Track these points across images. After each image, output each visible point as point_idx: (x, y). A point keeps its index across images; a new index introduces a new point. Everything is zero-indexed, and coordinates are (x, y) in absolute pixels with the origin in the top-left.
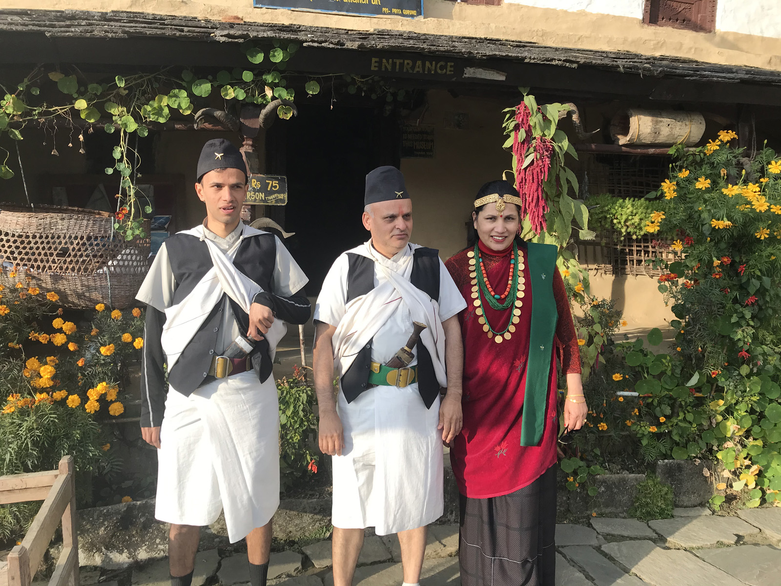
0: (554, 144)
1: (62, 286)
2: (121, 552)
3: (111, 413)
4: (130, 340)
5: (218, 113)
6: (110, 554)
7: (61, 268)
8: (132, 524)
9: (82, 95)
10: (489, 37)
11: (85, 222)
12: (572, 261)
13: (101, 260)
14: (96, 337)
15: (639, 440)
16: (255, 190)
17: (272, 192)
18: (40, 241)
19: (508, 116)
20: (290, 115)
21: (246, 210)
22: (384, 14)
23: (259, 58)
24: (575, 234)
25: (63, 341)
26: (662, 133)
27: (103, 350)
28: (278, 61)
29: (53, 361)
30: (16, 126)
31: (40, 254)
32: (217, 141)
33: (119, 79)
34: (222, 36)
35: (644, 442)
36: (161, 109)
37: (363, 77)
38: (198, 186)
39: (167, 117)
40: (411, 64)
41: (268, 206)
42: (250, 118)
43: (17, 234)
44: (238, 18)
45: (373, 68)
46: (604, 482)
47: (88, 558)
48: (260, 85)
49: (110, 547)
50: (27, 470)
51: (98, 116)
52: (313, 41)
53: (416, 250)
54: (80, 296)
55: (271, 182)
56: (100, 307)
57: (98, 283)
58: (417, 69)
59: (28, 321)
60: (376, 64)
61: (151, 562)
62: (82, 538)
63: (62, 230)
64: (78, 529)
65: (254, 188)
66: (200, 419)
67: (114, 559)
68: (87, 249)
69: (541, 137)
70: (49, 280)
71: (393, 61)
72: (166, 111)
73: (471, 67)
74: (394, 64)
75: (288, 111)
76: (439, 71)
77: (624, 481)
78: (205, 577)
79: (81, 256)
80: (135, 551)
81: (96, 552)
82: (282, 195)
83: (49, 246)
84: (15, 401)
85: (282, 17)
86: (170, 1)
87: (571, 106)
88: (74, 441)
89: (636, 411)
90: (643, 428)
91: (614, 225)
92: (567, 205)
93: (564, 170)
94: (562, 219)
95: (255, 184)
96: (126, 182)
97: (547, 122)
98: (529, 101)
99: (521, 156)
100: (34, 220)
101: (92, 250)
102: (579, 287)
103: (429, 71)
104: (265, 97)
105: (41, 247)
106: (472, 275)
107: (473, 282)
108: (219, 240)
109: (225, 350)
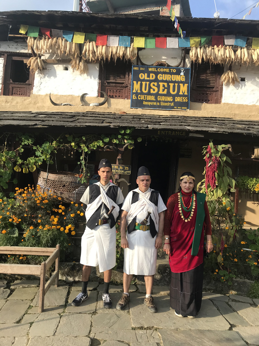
0: (220, 159)
1: (63, 196)
2: (71, 277)
3: (72, 234)
4: (79, 213)
5: (111, 147)
6: (68, 277)
7: (63, 190)
8: (75, 269)
9: (73, 141)
10: (212, 116)
11: (71, 178)
12: (228, 199)
13: (74, 189)
14: (70, 211)
15: (250, 267)
16: (121, 170)
17: (126, 171)
18: (58, 182)
19: (204, 149)
22: (175, 109)
23: (123, 132)
24: (229, 190)
25: (61, 212)
27: (71, 215)
28: (128, 133)
29: (58, 217)
30: (55, 149)
31: (58, 186)
32: (104, 159)
33: (83, 137)
34: (113, 126)
35: (252, 268)
36: (94, 145)
38: (99, 171)
39: (96, 148)
40: (171, 132)
41: (124, 175)
42: (121, 148)
43: (52, 180)
44: (124, 112)
45: (158, 134)
46: (237, 281)
47: (62, 277)
48: (124, 139)
49: (68, 275)
50: (48, 247)
51: (77, 147)
53: (152, 191)
54: (67, 199)
55: (126, 167)
56: (72, 203)
57: (73, 196)
58: (173, 134)
59: (53, 205)
60: (160, 133)
61: (79, 281)
62: (60, 271)
63: (64, 179)
64: (60, 268)
66: (94, 236)
67: (69, 279)
68: (70, 185)
69: (215, 156)
70: (59, 194)
71: (165, 132)
72: (96, 146)
73: (191, 133)
75: (132, 147)
76: (181, 135)
77: (245, 282)
78: (93, 288)
79: (69, 187)
80: (75, 278)
81: (64, 276)
82: (129, 171)
83: (60, 184)
84: (47, 227)
85: (139, 111)
86: (104, 108)
87: (229, 145)
88: (61, 240)
89: (250, 256)
90: (252, 263)
91: (248, 187)
92: (226, 179)
93: (226, 167)
94: (224, 184)
95: (121, 168)
96: (83, 166)
97: (217, 151)
98: (211, 144)
99: (208, 162)
100: (57, 176)
101: (72, 186)
102: (228, 209)
103: (177, 134)
104: (125, 142)
105: (58, 184)
106: (179, 200)
107: (179, 202)
108: (103, 186)
109: (101, 217)
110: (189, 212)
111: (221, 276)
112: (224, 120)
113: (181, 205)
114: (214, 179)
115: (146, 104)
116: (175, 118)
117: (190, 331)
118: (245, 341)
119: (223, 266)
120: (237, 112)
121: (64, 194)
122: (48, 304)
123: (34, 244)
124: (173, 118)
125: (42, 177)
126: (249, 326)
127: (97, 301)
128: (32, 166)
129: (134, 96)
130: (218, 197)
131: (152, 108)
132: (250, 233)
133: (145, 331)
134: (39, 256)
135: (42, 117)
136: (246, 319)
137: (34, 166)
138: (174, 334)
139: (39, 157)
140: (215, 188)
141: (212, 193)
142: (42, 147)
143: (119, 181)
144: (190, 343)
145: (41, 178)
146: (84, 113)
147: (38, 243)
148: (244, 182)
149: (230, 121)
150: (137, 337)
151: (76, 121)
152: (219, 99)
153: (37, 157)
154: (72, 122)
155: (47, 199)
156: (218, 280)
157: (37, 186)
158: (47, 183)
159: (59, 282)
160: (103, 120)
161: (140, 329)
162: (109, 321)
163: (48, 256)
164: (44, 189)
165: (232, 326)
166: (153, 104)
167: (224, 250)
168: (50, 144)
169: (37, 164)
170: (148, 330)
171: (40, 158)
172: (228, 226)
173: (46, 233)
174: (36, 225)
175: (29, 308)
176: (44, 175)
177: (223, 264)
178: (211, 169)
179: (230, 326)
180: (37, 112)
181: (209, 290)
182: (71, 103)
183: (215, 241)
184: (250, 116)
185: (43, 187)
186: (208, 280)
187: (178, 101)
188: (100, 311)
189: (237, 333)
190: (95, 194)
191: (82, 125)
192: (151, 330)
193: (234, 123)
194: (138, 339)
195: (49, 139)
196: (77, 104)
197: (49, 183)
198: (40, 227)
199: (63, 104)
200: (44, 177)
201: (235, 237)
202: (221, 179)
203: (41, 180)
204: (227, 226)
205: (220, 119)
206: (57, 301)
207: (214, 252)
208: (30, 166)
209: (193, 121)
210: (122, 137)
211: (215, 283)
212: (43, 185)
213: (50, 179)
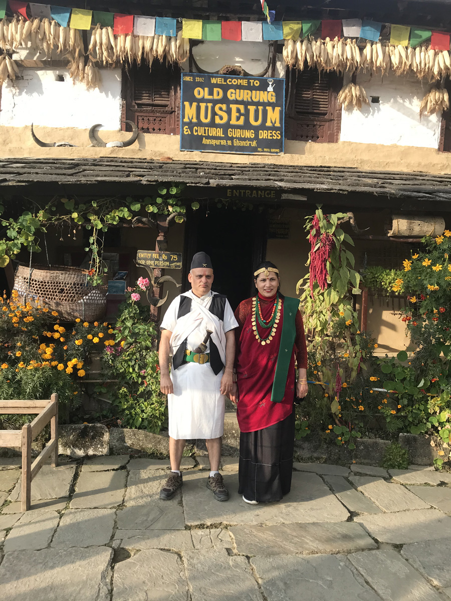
0: (334, 238)
1: (60, 308)
2: (80, 449)
3: (79, 375)
4: (91, 338)
5: (144, 219)
6: (75, 450)
7: (60, 299)
8: (87, 436)
9: (76, 210)
10: (323, 165)
11: (73, 276)
12: (348, 306)
13: (80, 296)
14: (74, 335)
15: (385, 418)
16: (164, 261)
17: (173, 262)
18: (50, 285)
19: (308, 220)
20: (182, 221)
21: (159, 271)
22: (259, 152)
23: (164, 192)
24: (350, 291)
25: (58, 337)
26: (415, 229)
27: (77, 342)
28: (174, 193)
29: (53, 346)
30: (44, 225)
31: (50, 292)
33: (93, 203)
34: (145, 181)
35: (388, 420)
36: (114, 217)
37: (226, 198)
39: (117, 221)
40: (250, 192)
41: (171, 269)
42: (162, 221)
43: (40, 281)
44: (169, 158)
45: (228, 195)
46: (363, 443)
47: (64, 450)
48: (167, 204)
49: (75, 446)
50: (37, 399)
51: (83, 220)
52: (192, 183)
53: (214, 295)
54: (69, 314)
55: (173, 256)
56: (78, 320)
57: (78, 308)
59: (43, 325)
60: (230, 193)
61: (94, 456)
63: (62, 279)
64: (59, 434)
65: (163, 259)
67: (77, 453)
68: (73, 290)
69: (326, 234)
70: (54, 305)
71: (239, 191)
72: (117, 218)
73: (284, 194)
74: (240, 193)
75: (181, 218)
76: (267, 196)
77: (376, 443)
78: (120, 465)
79: (70, 293)
80: (87, 449)
81: (68, 448)
82: (179, 263)
83: (55, 287)
84: (33, 364)
85: (196, 156)
86: (132, 150)
87: (350, 214)
88: (59, 387)
89: (385, 401)
90: (387, 411)
91: (382, 286)
92: (346, 273)
93: (345, 252)
94: (341, 281)
95: (164, 257)
96: (95, 255)
97: (329, 225)
98: (319, 213)
99: (313, 244)
100: (48, 274)
101: (76, 290)
102: (348, 323)
103: (261, 196)
104: (169, 211)
105: (51, 288)
106: (254, 310)
107: (254, 313)
110: (269, 328)
111: (338, 436)
112: (343, 172)
114: (324, 272)
115: (208, 143)
116: (258, 167)
117: (283, 526)
118: (373, 538)
119: (341, 420)
120: (365, 157)
121: (63, 305)
122: (39, 496)
123: (11, 395)
124: (256, 167)
125: (21, 276)
126: (380, 514)
127: (126, 486)
128: (2, 257)
129: (186, 128)
130: (331, 303)
131: (218, 150)
132: (385, 362)
133: (208, 530)
134: (21, 415)
135: (17, 167)
136: (377, 502)
137: (6, 256)
138: (256, 533)
139: (13, 240)
140: (326, 288)
141: (321, 297)
142: (19, 222)
143: (161, 280)
144: (283, 546)
145: (20, 278)
146: (96, 160)
147: (18, 392)
148: (375, 277)
149: (353, 172)
150: (194, 541)
151: (79, 174)
152: (335, 134)
153: (10, 239)
154: (72, 175)
155: (31, 315)
156: (332, 442)
157: (13, 291)
158: (31, 286)
159: (59, 459)
160: (129, 171)
161: (200, 528)
162: (145, 518)
163: (36, 415)
164: (25, 298)
165: (352, 515)
166: (220, 143)
167: (342, 393)
168: (32, 216)
169: (12, 252)
170: (212, 528)
171: (16, 241)
172: (348, 352)
173: (32, 374)
174: (13, 362)
175: (4, 504)
176: (24, 272)
177: (340, 416)
178: (319, 255)
179: (349, 515)
180: (9, 159)
181: (318, 459)
182: (71, 143)
183: (326, 378)
184: (387, 164)
185: (23, 293)
186: (316, 442)
187: (264, 138)
188: (131, 502)
189: (361, 525)
191: (90, 181)
192: (218, 528)
193: (359, 177)
194: (194, 544)
195: (31, 207)
196: (83, 144)
197: (34, 287)
198: (19, 365)
199: (57, 145)
200: (25, 276)
201: (360, 370)
202: (336, 272)
203: (20, 281)
204: (346, 352)
205: (335, 169)
206: (54, 490)
207: (325, 397)
209: (289, 172)
210: (163, 202)
211: (327, 447)
212: (24, 291)
213: (35, 279)
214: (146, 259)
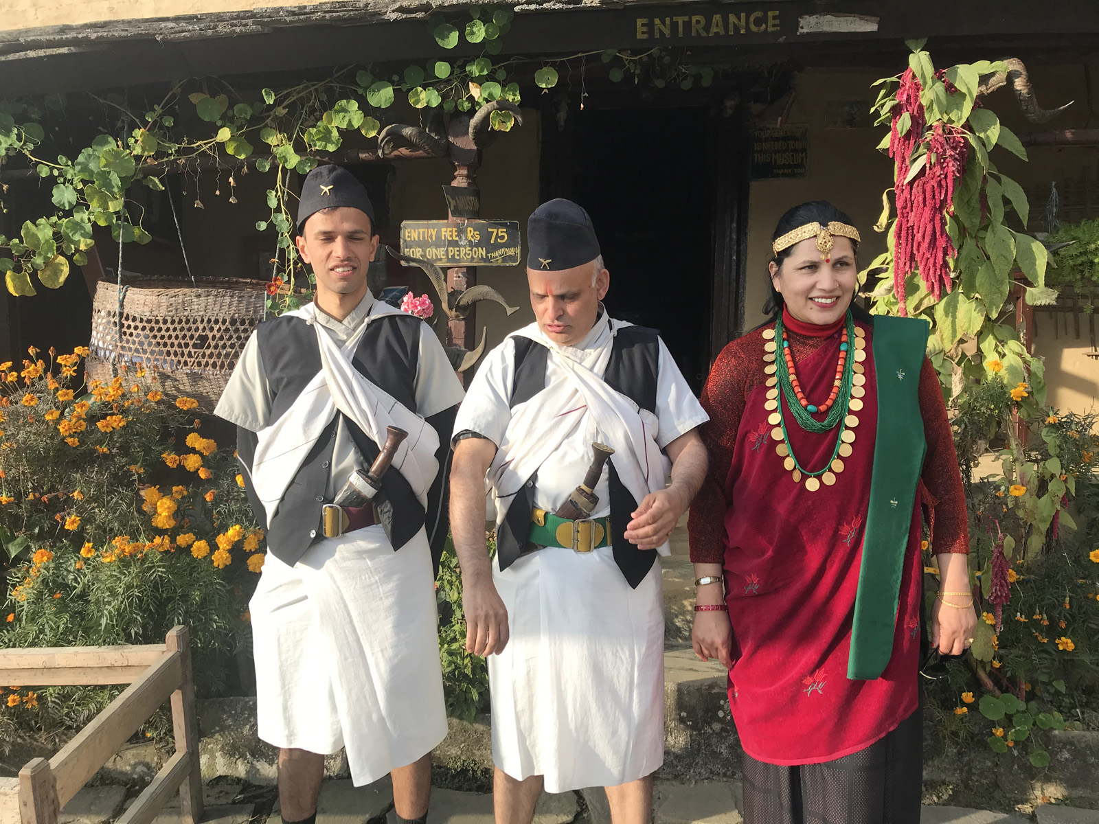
0: (969, 136)
1: (204, 388)
3: (250, 569)
5: (408, 131)
6: (257, 764)
7: (199, 364)
9: (228, 120)
11: (227, 300)
12: (1013, 345)
16: (471, 244)
17: (497, 246)
18: (172, 327)
19: (883, 92)
20: (510, 124)
21: (460, 275)
23: (452, 41)
24: (1017, 295)
25: (196, 466)
28: (479, 40)
29: (178, 493)
30: (152, 171)
31: (172, 345)
32: (325, 169)
33: (267, 94)
34: (393, 11)
36: (328, 132)
37: (634, 53)
38: (300, 241)
39: (338, 143)
40: (703, 21)
41: (492, 266)
42: (460, 134)
43: (145, 319)
45: (639, 36)
46: (1068, 743)
47: (229, 765)
48: (466, 79)
49: (256, 753)
51: (250, 149)
53: (619, 330)
55: (495, 231)
60: (645, 29)
62: (222, 737)
63: (198, 310)
65: (470, 241)
66: (305, 598)
67: (261, 770)
68: (231, 338)
69: (944, 125)
70: (186, 380)
71: (671, 20)
72: (335, 134)
73: (811, 14)
74: (674, 26)
75: (507, 118)
76: (754, 28)
79: (224, 347)
81: (239, 758)
82: (513, 249)
83: (183, 333)
87: (1012, 64)
88: (192, 606)
92: (1002, 244)
93: (999, 180)
94: (990, 268)
95: (472, 234)
96: (285, 240)
97: (954, 96)
98: (920, 61)
99: (904, 161)
100: (164, 299)
102: (1015, 392)
103: (736, 28)
104: (471, 98)
105: (174, 335)
106: (769, 370)
107: (770, 382)
108: (333, 325)
109: (335, 495)
110: (828, 432)
111: (993, 724)
113: (782, 398)
114: (941, 243)
119: (995, 676)
121: (207, 380)
125: (103, 308)
128: (48, 263)
130: (958, 338)
137: (61, 259)
139: (69, 214)
143: (465, 299)
145: (101, 312)
155: (121, 412)
156: (974, 740)
158: (125, 333)
164: (114, 365)
168: (118, 146)
169: (73, 246)
171: (77, 217)
176: (107, 297)
177: (997, 664)
178: (924, 192)
185: (108, 353)
190: (295, 371)
197: (131, 335)
198: (85, 551)
200: (109, 307)
202: (969, 243)
203: (102, 321)
208: (39, 260)
211: (959, 753)
212: (110, 347)
213: (132, 313)
214: (424, 244)
